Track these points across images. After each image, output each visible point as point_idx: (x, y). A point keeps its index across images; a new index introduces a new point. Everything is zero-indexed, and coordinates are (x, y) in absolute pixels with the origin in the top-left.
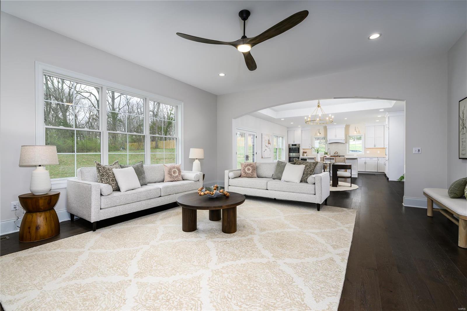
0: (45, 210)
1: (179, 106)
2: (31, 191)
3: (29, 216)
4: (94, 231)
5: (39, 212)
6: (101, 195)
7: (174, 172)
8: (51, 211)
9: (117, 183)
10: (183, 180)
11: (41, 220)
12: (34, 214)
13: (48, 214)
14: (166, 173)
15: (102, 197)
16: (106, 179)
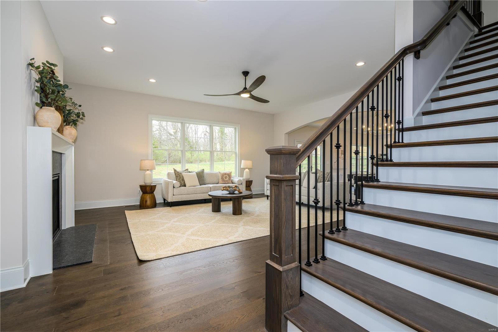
0: (149, 193)
1: (237, 128)
2: (145, 183)
3: (143, 195)
4: (171, 207)
5: (147, 193)
6: (174, 187)
7: (226, 178)
8: (152, 194)
9: (184, 182)
10: (233, 183)
11: (148, 197)
12: (145, 194)
13: (150, 195)
14: (220, 178)
15: (174, 188)
16: (179, 179)
